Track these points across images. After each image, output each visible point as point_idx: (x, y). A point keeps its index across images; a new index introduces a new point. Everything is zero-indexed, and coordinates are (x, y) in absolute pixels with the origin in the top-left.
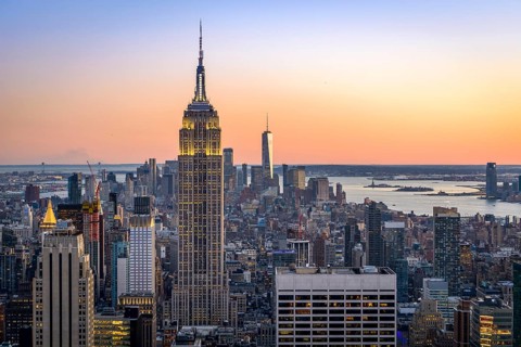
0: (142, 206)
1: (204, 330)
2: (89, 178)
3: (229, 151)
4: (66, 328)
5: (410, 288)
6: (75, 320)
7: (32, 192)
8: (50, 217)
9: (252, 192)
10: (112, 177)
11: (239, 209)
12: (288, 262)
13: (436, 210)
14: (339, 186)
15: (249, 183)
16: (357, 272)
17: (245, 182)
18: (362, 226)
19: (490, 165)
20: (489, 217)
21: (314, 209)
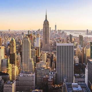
1: (47, 52)
2: (31, 32)
3: (50, 28)
4: (27, 51)
6: (28, 50)
7: (23, 33)
10: (34, 31)
11: (52, 36)
13: (80, 35)
14: (66, 33)
16: (68, 43)
17: (53, 32)
18: (69, 38)
19: (87, 30)
20: (87, 37)
21: (62, 36)
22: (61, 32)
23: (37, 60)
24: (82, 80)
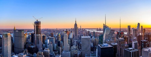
0: (71, 31)
1: (76, 41)
2: (68, 29)
3: (78, 27)
5: (91, 37)
7: (63, 30)
8: (65, 32)
9: (80, 30)
11: (79, 32)
12: (82, 36)
13: (93, 32)
14: (86, 30)
16: (87, 36)
18: (88, 33)
22: (84, 30)
23: (71, 45)
24: (94, 54)
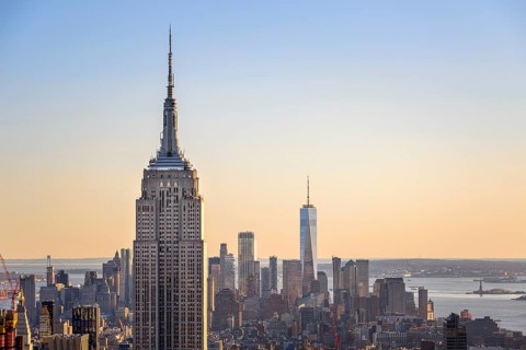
10: (62, 277)
11: (261, 328)
15: (280, 286)
17: (275, 287)
21: (379, 329)
